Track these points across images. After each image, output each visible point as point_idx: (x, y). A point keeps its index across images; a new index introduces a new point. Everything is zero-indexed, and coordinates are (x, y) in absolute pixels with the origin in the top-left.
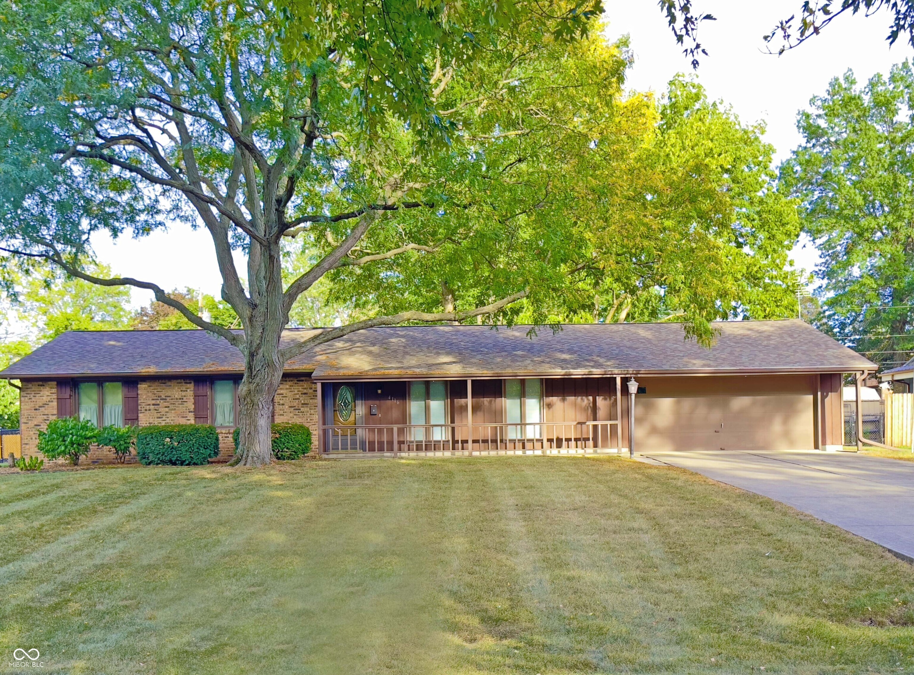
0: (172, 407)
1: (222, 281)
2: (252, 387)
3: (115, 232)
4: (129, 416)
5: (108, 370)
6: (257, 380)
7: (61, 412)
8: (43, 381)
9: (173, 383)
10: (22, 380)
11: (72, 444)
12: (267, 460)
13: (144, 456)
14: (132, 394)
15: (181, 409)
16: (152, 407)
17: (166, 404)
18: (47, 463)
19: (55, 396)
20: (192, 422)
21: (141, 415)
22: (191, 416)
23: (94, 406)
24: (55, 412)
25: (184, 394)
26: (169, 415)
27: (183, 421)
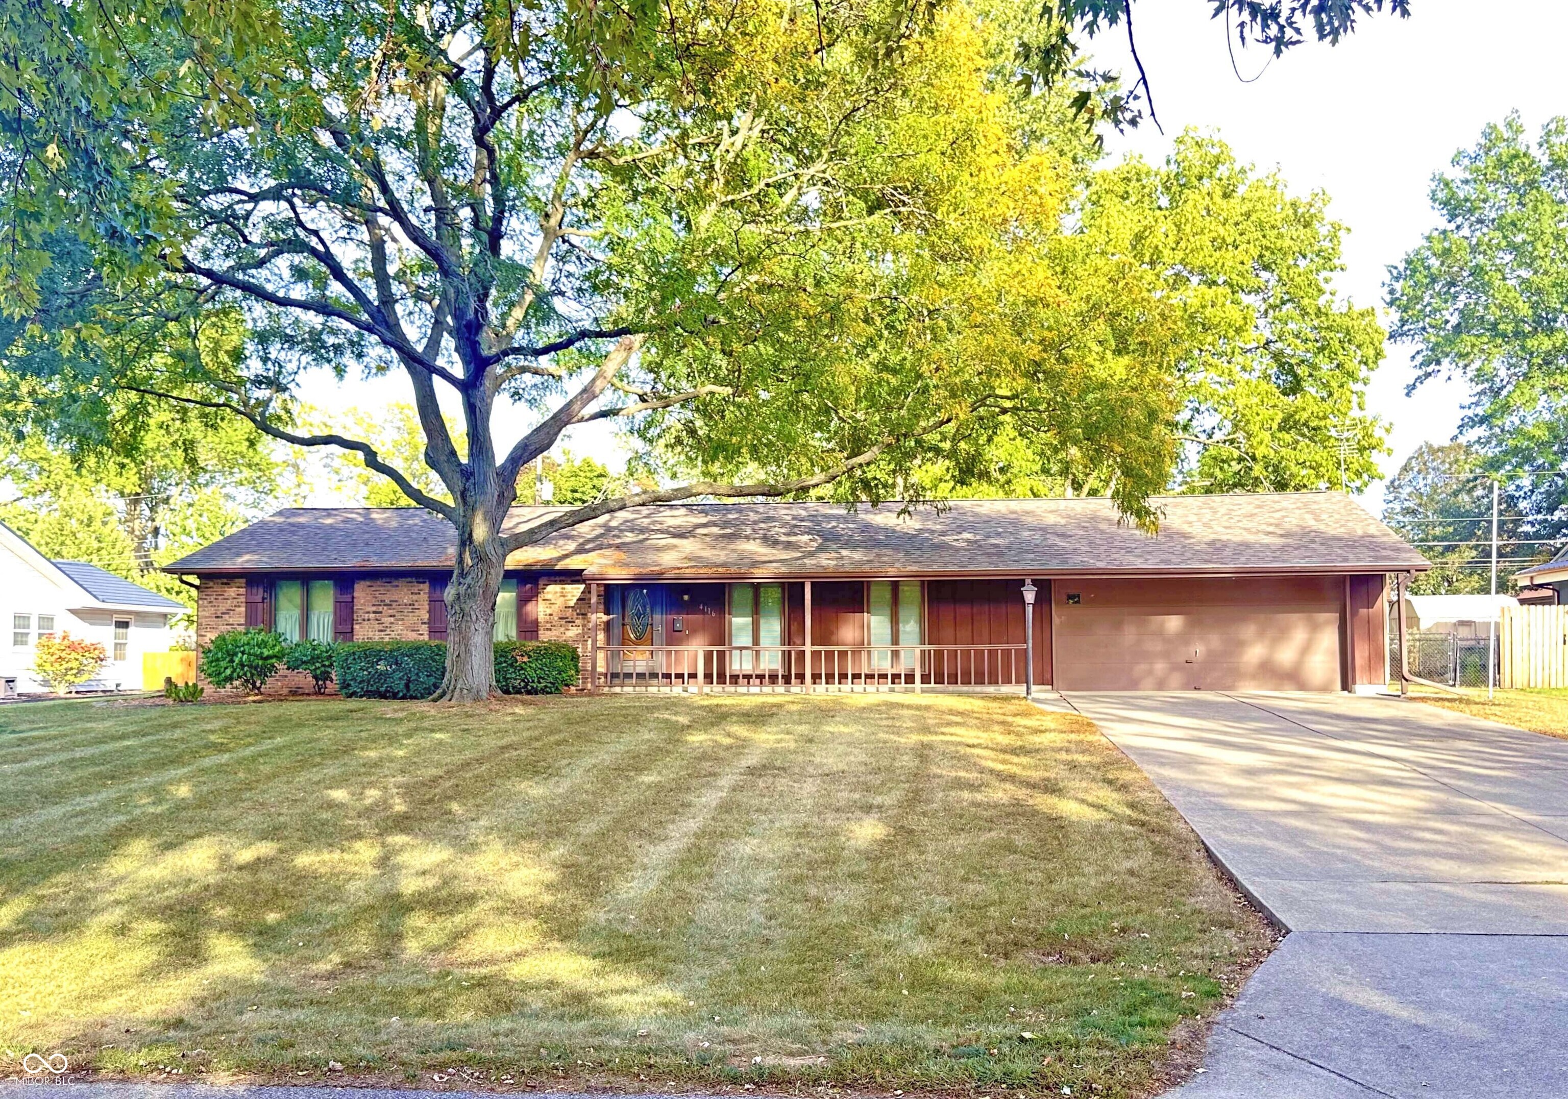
0: (398, 616)
1: (426, 440)
2: (462, 589)
3: (340, 371)
4: (341, 628)
5: (313, 563)
6: (469, 580)
7: (251, 619)
8: (228, 577)
9: (401, 582)
10: (200, 576)
11: (242, 665)
12: (484, 694)
13: (345, 685)
14: (347, 598)
15: (411, 619)
16: (372, 616)
17: (391, 612)
18: (209, 690)
19: (243, 599)
20: (426, 637)
21: (356, 627)
22: (424, 629)
23: (296, 613)
24: (243, 621)
25: (415, 597)
26: (394, 627)
27: (412, 636)
